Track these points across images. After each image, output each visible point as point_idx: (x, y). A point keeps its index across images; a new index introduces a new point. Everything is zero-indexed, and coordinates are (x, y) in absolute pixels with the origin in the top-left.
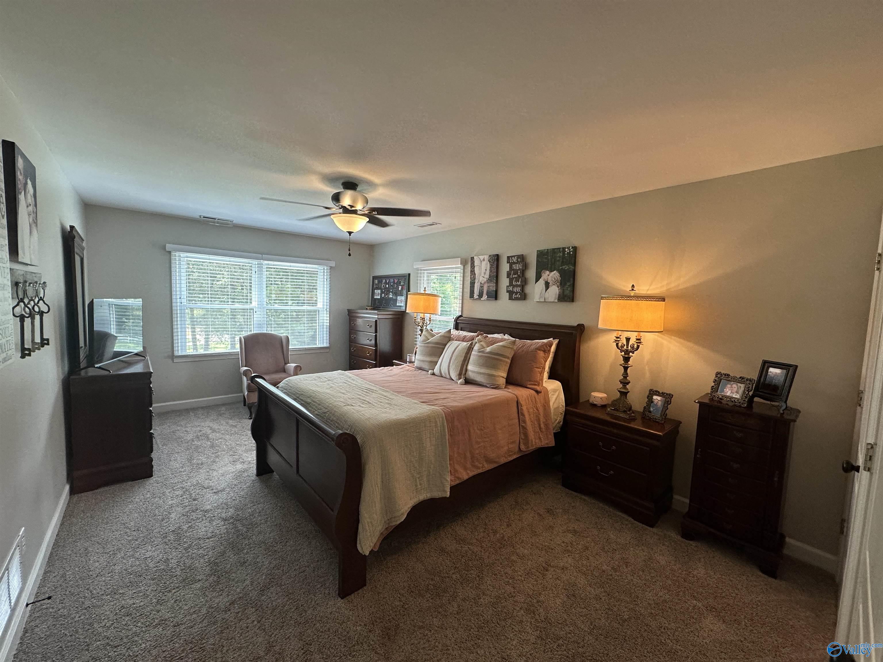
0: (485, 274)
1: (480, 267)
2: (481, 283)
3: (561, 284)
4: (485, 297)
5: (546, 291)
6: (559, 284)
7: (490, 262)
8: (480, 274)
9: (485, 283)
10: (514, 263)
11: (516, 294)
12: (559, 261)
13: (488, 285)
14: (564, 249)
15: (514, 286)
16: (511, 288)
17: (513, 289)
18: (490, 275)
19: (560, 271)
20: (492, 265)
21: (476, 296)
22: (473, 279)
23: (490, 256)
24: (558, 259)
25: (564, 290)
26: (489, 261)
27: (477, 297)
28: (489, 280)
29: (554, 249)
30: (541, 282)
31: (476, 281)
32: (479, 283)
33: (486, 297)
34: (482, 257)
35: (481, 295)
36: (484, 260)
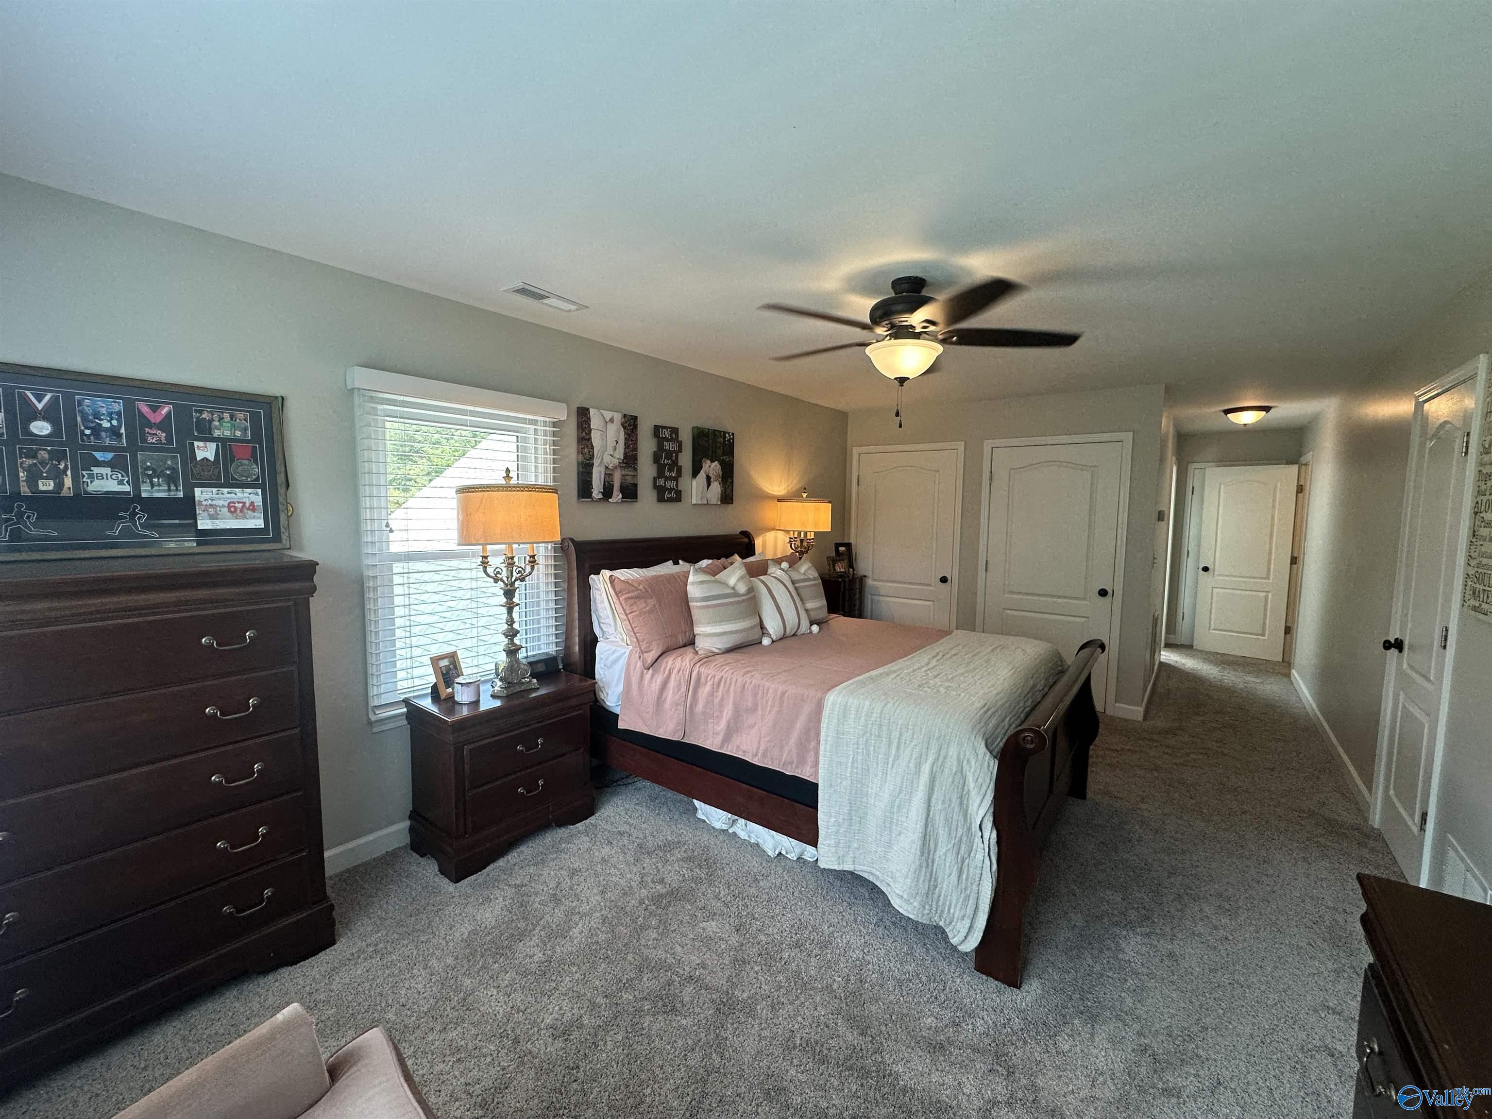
0: (615, 449)
1: (604, 432)
2: (607, 468)
3: (722, 480)
4: (617, 496)
5: (708, 488)
6: (720, 480)
7: (624, 428)
8: (605, 447)
9: (615, 467)
10: (666, 439)
11: (670, 493)
12: (720, 447)
13: (623, 473)
14: (725, 433)
15: (667, 479)
16: (661, 482)
17: (665, 483)
18: (625, 453)
19: (719, 461)
20: (628, 435)
21: (596, 493)
22: (588, 456)
23: (625, 416)
24: (719, 445)
25: (725, 488)
26: (622, 425)
27: (601, 496)
28: (623, 462)
29: (715, 431)
30: (702, 475)
31: (596, 462)
32: (603, 469)
33: (620, 496)
34: (608, 415)
35: (607, 493)
36: (612, 420)
